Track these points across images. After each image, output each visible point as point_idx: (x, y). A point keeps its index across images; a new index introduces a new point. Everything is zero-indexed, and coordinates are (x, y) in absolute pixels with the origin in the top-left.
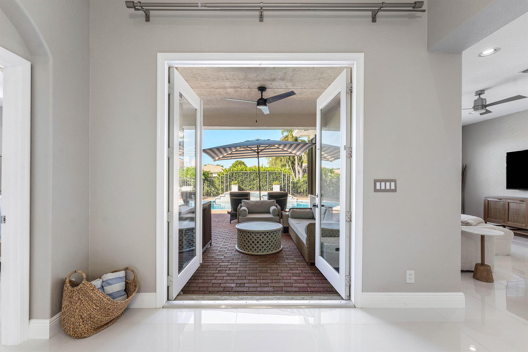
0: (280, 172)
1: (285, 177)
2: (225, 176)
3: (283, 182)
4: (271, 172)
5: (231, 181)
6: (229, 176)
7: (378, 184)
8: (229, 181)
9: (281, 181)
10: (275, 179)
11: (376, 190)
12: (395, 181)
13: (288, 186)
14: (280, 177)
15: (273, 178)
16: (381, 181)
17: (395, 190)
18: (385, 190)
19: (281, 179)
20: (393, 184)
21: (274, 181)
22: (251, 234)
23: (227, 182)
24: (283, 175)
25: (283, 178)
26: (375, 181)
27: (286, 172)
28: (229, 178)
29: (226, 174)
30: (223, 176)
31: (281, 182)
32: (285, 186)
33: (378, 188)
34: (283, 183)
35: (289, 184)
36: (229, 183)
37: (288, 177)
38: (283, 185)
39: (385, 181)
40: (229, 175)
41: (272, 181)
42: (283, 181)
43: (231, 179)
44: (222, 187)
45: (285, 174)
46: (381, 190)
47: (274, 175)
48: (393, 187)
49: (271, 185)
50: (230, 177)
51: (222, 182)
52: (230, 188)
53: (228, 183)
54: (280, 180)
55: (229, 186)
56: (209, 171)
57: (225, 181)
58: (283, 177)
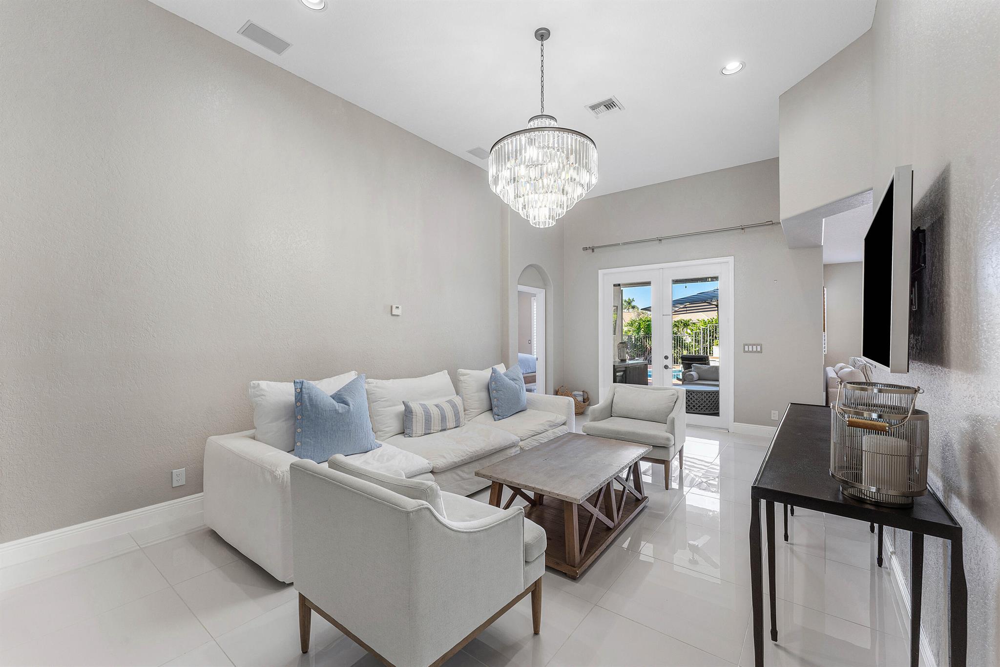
2: (702, 332)
5: (713, 340)
6: (710, 331)
7: (747, 347)
8: (710, 340)
11: (745, 352)
12: (761, 345)
17: (761, 352)
18: (752, 352)
20: (759, 347)
22: (691, 394)
23: (705, 341)
26: (745, 345)
28: (710, 336)
29: (703, 329)
30: (698, 331)
36: (710, 342)
39: (752, 345)
40: (708, 330)
43: (713, 337)
44: (697, 349)
46: (748, 352)
48: (759, 350)
50: (712, 334)
51: (697, 341)
52: (711, 352)
53: (708, 343)
55: (710, 348)
56: (691, 320)
57: (702, 340)
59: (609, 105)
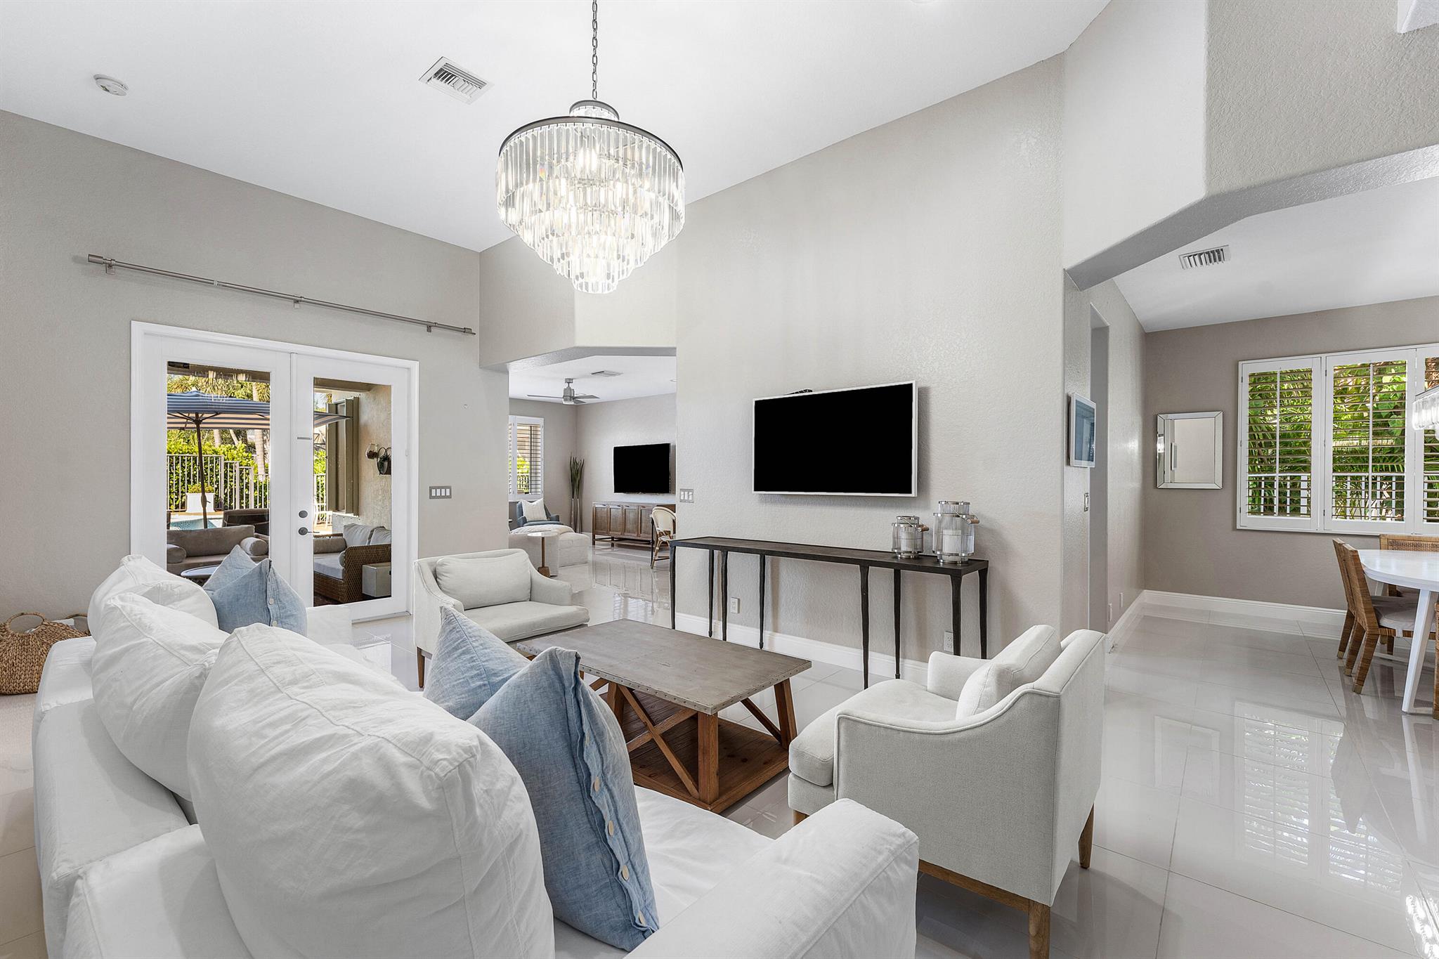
0: (211, 457)
1: (232, 472)
3: (223, 486)
4: (177, 455)
7: (433, 491)
9: (217, 481)
10: (194, 476)
11: (431, 497)
12: (450, 488)
13: (241, 498)
14: (211, 470)
15: (186, 473)
16: (436, 488)
17: (450, 497)
18: (441, 497)
19: (217, 475)
20: (448, 490)
21: (189, 482)
24: (226, 464)
25: (226, 475)
26: (431, 488)
27: (236, 456)
31: (216, 486)
32: (231, 497)
33: (433, 494)
34: (226, 487)
35: (245, 490)
37: (241, 471)
38: (226, 494)
39: (441, 488)
41: (181, 484)
42: (226, 482)
45: (230, 463)
46: (436, 497)
47: (191, 464)
48: (448, 494)
49: (177, 495)
54: (215, 480)
58: (223, 470)
59: (445, 74)
